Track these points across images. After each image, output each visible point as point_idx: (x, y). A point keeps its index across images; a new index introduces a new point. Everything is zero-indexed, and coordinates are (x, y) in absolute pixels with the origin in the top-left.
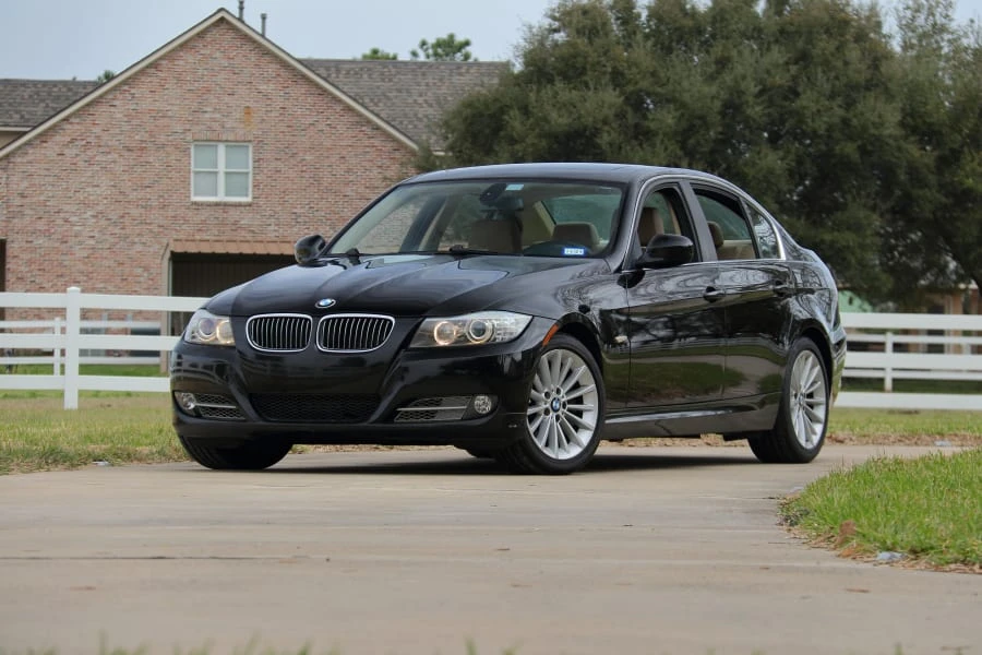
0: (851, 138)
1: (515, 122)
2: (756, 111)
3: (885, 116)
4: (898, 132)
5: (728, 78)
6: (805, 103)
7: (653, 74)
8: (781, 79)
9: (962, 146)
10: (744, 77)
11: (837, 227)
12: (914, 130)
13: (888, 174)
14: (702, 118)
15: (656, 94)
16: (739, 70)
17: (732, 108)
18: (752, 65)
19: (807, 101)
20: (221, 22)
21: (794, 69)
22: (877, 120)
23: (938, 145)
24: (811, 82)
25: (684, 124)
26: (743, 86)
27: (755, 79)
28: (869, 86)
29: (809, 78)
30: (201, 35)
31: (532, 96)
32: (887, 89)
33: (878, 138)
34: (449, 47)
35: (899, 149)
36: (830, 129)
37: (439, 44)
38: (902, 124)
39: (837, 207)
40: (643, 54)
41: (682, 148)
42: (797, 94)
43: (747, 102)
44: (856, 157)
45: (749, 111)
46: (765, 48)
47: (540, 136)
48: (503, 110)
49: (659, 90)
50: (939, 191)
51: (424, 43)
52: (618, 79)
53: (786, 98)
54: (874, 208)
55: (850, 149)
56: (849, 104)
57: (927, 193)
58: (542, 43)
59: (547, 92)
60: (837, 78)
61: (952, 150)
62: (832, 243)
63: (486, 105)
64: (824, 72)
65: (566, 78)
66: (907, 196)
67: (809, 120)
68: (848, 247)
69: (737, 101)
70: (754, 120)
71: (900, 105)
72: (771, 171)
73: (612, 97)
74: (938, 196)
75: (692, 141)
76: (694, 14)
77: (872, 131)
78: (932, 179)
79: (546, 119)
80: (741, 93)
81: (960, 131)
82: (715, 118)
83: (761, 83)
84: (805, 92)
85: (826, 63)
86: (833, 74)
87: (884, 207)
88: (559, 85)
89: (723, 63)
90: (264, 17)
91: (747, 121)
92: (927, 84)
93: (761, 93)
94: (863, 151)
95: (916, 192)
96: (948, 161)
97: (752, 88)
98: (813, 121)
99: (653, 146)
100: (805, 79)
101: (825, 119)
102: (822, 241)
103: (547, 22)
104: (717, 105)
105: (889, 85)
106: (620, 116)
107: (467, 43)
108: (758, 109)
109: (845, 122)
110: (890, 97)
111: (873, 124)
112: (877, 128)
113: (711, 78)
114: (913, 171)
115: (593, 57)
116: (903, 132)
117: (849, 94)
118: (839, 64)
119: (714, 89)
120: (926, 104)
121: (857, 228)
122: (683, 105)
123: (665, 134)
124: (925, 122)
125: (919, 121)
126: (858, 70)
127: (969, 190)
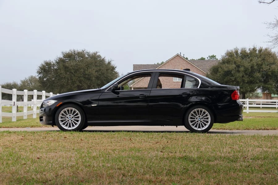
1: (220, 70)
2: (256, 67)
5: (252, 63)
7: (240, 62)
8: (260, 63)
10: (254, 62)
11: (268, 85)
14: (247, 69)
16: (253, 62)
17: (252, 67)
18: (255, 61)
19: (264, 66)
20: (178, 55)
21: (262, 61)
24: (265, 63)
25: (245, 70)
28: (273, 63)
30: (175, 58)
31: (222, 66)
33: (274, 71)
34: (213, 57)
37: (211, 56)
40: (239, 59)
44: (271, 74)
45: (255, 67)
46: (258, 58)
47: (223, 71)
48: (218, 68)
51: (209, 56)
52: (235, 63)
53: (261, 66)
54: (274, 82)
55: (270, 73)
58: (224, 58)
59: (224, 65)
62: (267, 87)
63: (216, 67)
65: (227, 63)
72: (258, 76)
73: (234, 66)
75: (246, 72)
76: (247, 53)
79: (224, 69)
80: (253, 65)
85: (267, 60)
86: (268, 62)
88: (226, 64)
89: (251, 60)
90: (184, 55)
93: (257, 65)
101: (266, 69)
103: (225, 55)
104: (250, 67)
105: (276, 63)
106: (235, 68)
107: (216, 56)
109: (269, 69)
111: (274, 69)
113: (249, 63)
115: (231, 59)
117: (270, 65)
121: (271, 85)
122: (245, 67)
123: (242, 71)
126: (272, 61)
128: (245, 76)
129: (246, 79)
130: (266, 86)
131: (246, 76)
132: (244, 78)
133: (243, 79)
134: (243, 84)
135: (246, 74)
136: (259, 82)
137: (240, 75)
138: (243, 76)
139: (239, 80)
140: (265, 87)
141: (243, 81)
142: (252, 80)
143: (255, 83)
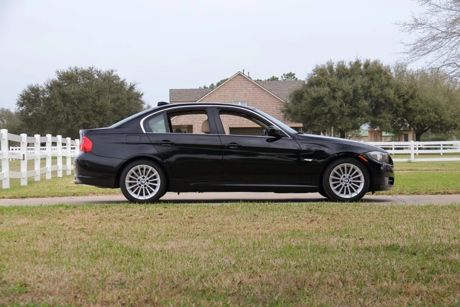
0: (383, 98)
1: (305, 96)
2: (360, 91)
3: (391, 93)
4: (393, 96)
5: (354, 84)
6: (372, 89)
7: (337, 84)
8: (366, 84)
9: (409, 99)
10: (358, 84)
11: (380, 118)
13: (391, 104)
14: (348, 93)
16: (357, 82)
17: (355, 91)
18: (360, 81)
20: (239, 74)
21: (370, 82)
24: (374, 85)
25: (344, 95)
26: (358, 86)
27: (360, 84)
28: (387, 85)
30: (234, 78)
31: (309, 89)
33: (389, 97)
35: (394, 100)
36: (378, 95)
38: (395, 94)
39: (381, 113)
40: (335, 79)
41: (344, 101)
42: (371, 87)
44: (384, 102)
45: (359, 92)
46: (363, 77)
47: (311, 99)
48: (303, 93)
49: (339, 87)
52: (329, 85)
53: (368, 89)
54: (388, 113)
55: (382, 100)
56: (382, 90)
57: (401, 109)
59: (312, 89)
60: (380, 83)
61: (407, 100)
63: (300, 91)
64: (377, 82)
65: (317, 85)
66: (396, 110)
70: (361, 94)
71: (394, 90)
72: (365, 106)
73: (327, 89)
74: (403, 110)
75: (346, 99)
76: (347, 69)
77: (387, 96)
78: (402, 106)
79: (312, 95)
80: (357, 88)
81: (408, 95)
82: (351, 93)
83: (362, 85)
85: (377, 80)
87: (391, 113)
88: (315, 87)
89: (353, 81)
91: (359, 94)
92: (401, 84)
93: (362, 87)
94: (385, 100)
95: (398, 109)
96: (406, 102)
97: (360, 86)
98: (374, 93)
99: (337, 101)
101: (377, 93)
104: (352, 90)
105: (392, 85)
106: (329, 93)
109: (382, 93)
110: (391, 88)
111: (388, 94)
113: (350, 84)
114: (397, 104)
115: (323, 80)
117: (382, 87)
118: (380, 80)
119: (351, 87)
120: (400, 89)
121: (384, 118)
122: (344, 91)
123: (339, 98)
125: (399, 93)
126: (385, 82)
127: (411, 108)
128: (344, 105)
129: (346, 110)
130: (378, 120)
131: (346, 105)
132: (342, 109)
134: (341, 118)
135: (346, 102)
136: (365, 114)
137: (337, 104)
138: (341, 106)
139: (336, 112)
140: (375, 122)
141: (342, 113)
142: (356, 111)
143: (361, 116)
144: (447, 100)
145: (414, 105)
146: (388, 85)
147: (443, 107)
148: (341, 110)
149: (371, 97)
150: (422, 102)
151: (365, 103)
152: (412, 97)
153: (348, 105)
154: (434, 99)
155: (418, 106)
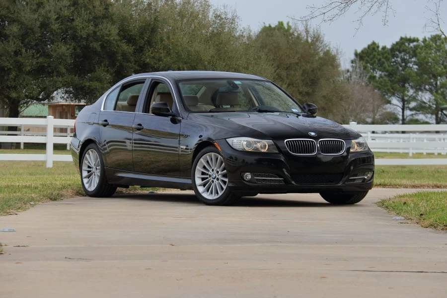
0: (97, 40)
2: (55, 26)
3: (111, 31)
4: (117, 38)
5: (42, 11)
6: (77, 24)
7: (8, 8)
8: (66, 13)
9: (144, 45)
10: (50, 11)
11: (91, 80)
12: (124, 38)
13: (112, 56)
14: (30, 29)
15: (10, 18)
16: (47, 8)
17: (44, 25)
18: (53, 6)
21: (72, 8)
22: (108, 33)
23: (134, 44)
24: (79, 15)
25: (22, 32)
26: (49, 15)
27: (55, 12)
28: (105, 17)
29: (78, 13)
32: (112, 19)
33: (109, 41)
35: (118, 46)
36: (88, 35)
38: (119, 34)
39: (91, 71)
41: (22, 43)
42: (73, 20)
43: (52, 23)
44: (99, 49)
45: (52, 27)
49: (10, 15)
50: (135, 64)
53: (68, 21)
54: (108, 71)
55: (96, 45)
56: (96, 25)
57: (130, 64)
60: (90, 13)
61: (140, 47)
64: (85, 10)
66: (121, 66)
67: (79, 31)
68: (96, 88)
69: (47, 22)
70: (55, 31)
71: (118, 26)
72: (63, 54)
74: (134, 66)
75: (27, 40)
77: (106, 38)
78: (132, 59)
80: (49, 18)
81: (143, 38)
82: (37, 29)
83: (57, 14)
84: (77, 19)
85: (85, 6)
86: (88, 12)
87: (112, 71)
89: (39, 5)
91: (51, 31)
92: (129, 17)
93: (57, 19)
94: (102, 46)
95: (125, 64)
96: (140, 50)
97: (54, 16)
98: (81, 32)
99: (9, 42)
100: (76, 13)
101: (86, 31)
102: (85, 86)
104: (38, 23)
105: (113, 17)
108: (56, 25)
109: (95, 32)
110: (113, 23)
111: (107, 34)
112: (108, 37)
113: (34, 11)
114: (124, 55)
116: (119, 38)
117: (96, 20)
118: (91, 7)
119: (36, 16)
120: (128, 26)
122: (22, 23)
123: (14, 37)
124: (128, 34)
125: (126, 34)
126: (99, 10)
127: (148, 64)
128: (24, 51)
129: (29, 62)
130: (88, 84)
131: (26, 51)
132: (19, 58)
133: (19, 62)
134: (17, 76)
135: (27, 46)
136: (64, 70)
137: (10, 49)
138: (17, 53)
139: (7, 64)
140: (82, 88)
141: (19, 66)
142: (46, 65)
143: (55, 74)
144: (212, 51)
145: (153, 58)
146: (107, 16)
147: (206, 63)
148: (17, 62)
149: (74, 38)
150: (168, 54)
151: (63, 49)
152: (149, 43)
153: (30, 52)
154: (190, 49)
155: (160, 60)
